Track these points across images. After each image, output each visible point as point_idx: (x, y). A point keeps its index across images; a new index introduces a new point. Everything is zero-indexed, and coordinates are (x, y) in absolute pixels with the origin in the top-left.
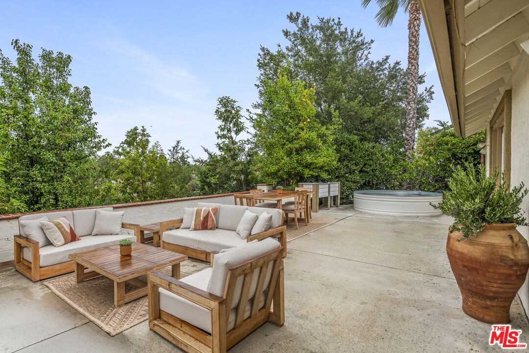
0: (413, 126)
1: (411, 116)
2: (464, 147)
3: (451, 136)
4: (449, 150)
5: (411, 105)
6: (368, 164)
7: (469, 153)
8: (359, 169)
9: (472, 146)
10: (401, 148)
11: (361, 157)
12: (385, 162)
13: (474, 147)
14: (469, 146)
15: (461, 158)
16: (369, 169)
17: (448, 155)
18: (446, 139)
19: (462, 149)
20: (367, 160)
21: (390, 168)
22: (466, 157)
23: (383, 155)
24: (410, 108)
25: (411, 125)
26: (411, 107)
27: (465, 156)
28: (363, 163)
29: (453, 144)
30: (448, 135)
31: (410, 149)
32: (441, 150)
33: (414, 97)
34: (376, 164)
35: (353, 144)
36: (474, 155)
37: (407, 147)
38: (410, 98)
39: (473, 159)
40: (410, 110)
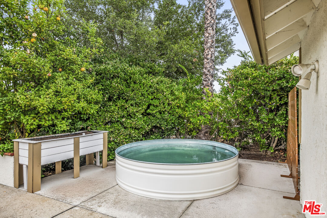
0: (211, 57)
1: (209, 45)
2: (267, 82)
3: (252, 67)
4: (249, 86)
5: (209, 31)
6: (153, 105)
7: (273, 90)
8: (143, 111)
9: (278, 80)
10: (197, 85)
11: (142, 95)
12: (176, 101)
13: (280, 82)
14: (274, 81)
15: (264, 97)
16: (154, 112)
17: (247, 92)
18: (245, 71)
19: (265, 84)
20: (152, 99)
21: (183, 109)
22: (271, 95)
23: (172, 93)
24: (207, 35)
25: (209, 57)
26: (209, 34)
27: (269, 93)
28: (147, 104)
29: (254, 78)
30: (248, 66)
31: (208, 86)
32: (240, 86)
33: (213, 21)
34: (164, 104)
35: (130, 78)
36: (280, 93)
37: (205, 83)
38: (208, 22)
39: (278, 98)
40: (207, 37)
